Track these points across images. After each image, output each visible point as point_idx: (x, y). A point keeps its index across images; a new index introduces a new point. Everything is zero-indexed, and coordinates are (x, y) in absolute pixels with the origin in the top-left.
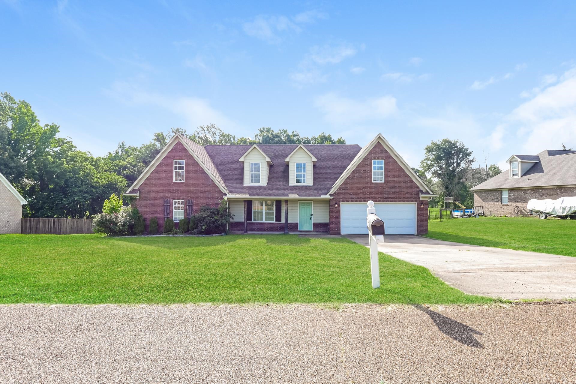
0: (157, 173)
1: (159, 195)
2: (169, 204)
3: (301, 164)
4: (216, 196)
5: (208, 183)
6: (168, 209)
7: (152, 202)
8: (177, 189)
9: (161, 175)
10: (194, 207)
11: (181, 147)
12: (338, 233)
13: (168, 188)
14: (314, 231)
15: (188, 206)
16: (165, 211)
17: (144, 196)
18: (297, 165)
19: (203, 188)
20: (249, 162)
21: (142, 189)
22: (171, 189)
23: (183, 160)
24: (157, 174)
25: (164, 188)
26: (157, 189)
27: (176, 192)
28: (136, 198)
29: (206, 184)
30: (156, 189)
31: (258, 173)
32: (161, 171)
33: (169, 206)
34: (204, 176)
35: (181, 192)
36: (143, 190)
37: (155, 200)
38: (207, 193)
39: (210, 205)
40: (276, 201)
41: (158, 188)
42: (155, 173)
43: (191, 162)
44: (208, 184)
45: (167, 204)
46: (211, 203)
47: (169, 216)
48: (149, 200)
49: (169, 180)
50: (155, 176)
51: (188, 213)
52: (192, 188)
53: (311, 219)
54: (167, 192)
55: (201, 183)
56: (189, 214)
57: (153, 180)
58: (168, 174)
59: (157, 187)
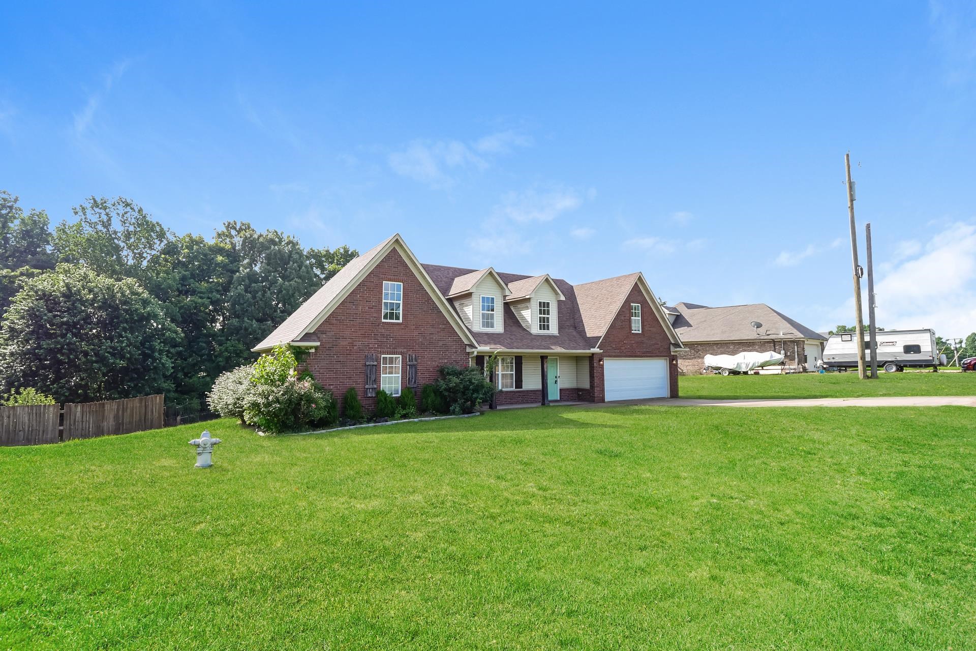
0: (353, 302)
1: (356, 346)
2: (375, 363)
3: (544, 303)
4: (454, 349)
5: (441, 326)
6: (372, 373)
7: (341, 358)
8: (390, 335)
9: (361, 308)
10: (419, 367)
11: (397, 259)
12: (602, 400)
13: (373, 332)
14: (561, 399)
15: (409, 365)
16: (367, 376)
17: (325, 347)
18: (540, 303)
19: (433, 334)
20: (479, 294)
21: (322, 333)
22: (378, 335)
23: (399, 283)
24: (353, 305)
25: (365, 332)
26: (352, 334)
27: (388, 339)
28: (310, 351)
29: (438, 328)
30: (350, 334)
31: (492, 312)
32: (360, 301)
33: (374, 367)
34: (436, 314)
35: (396, 340)
36: (324, 336)
37: (347, 354)
38: (441, 343)
39: (445, 363)
40: (516, 356)
41: (354, 332)
42: (349, 302)
43: (414, 288)
44: (441, 328)
45: (372, 363)
46: (446, 361)
47: (375, 386)
48: (335, 355)
49: (375, 317)
50: (348, 309)
51: (409, 379)
52: (416, 333)
53: (556, 383)
54: (371, 339)
55: (430, 326)
56: (412, 381)
57: (345, 316)
58: (374, 306)
59: (351, 330)
